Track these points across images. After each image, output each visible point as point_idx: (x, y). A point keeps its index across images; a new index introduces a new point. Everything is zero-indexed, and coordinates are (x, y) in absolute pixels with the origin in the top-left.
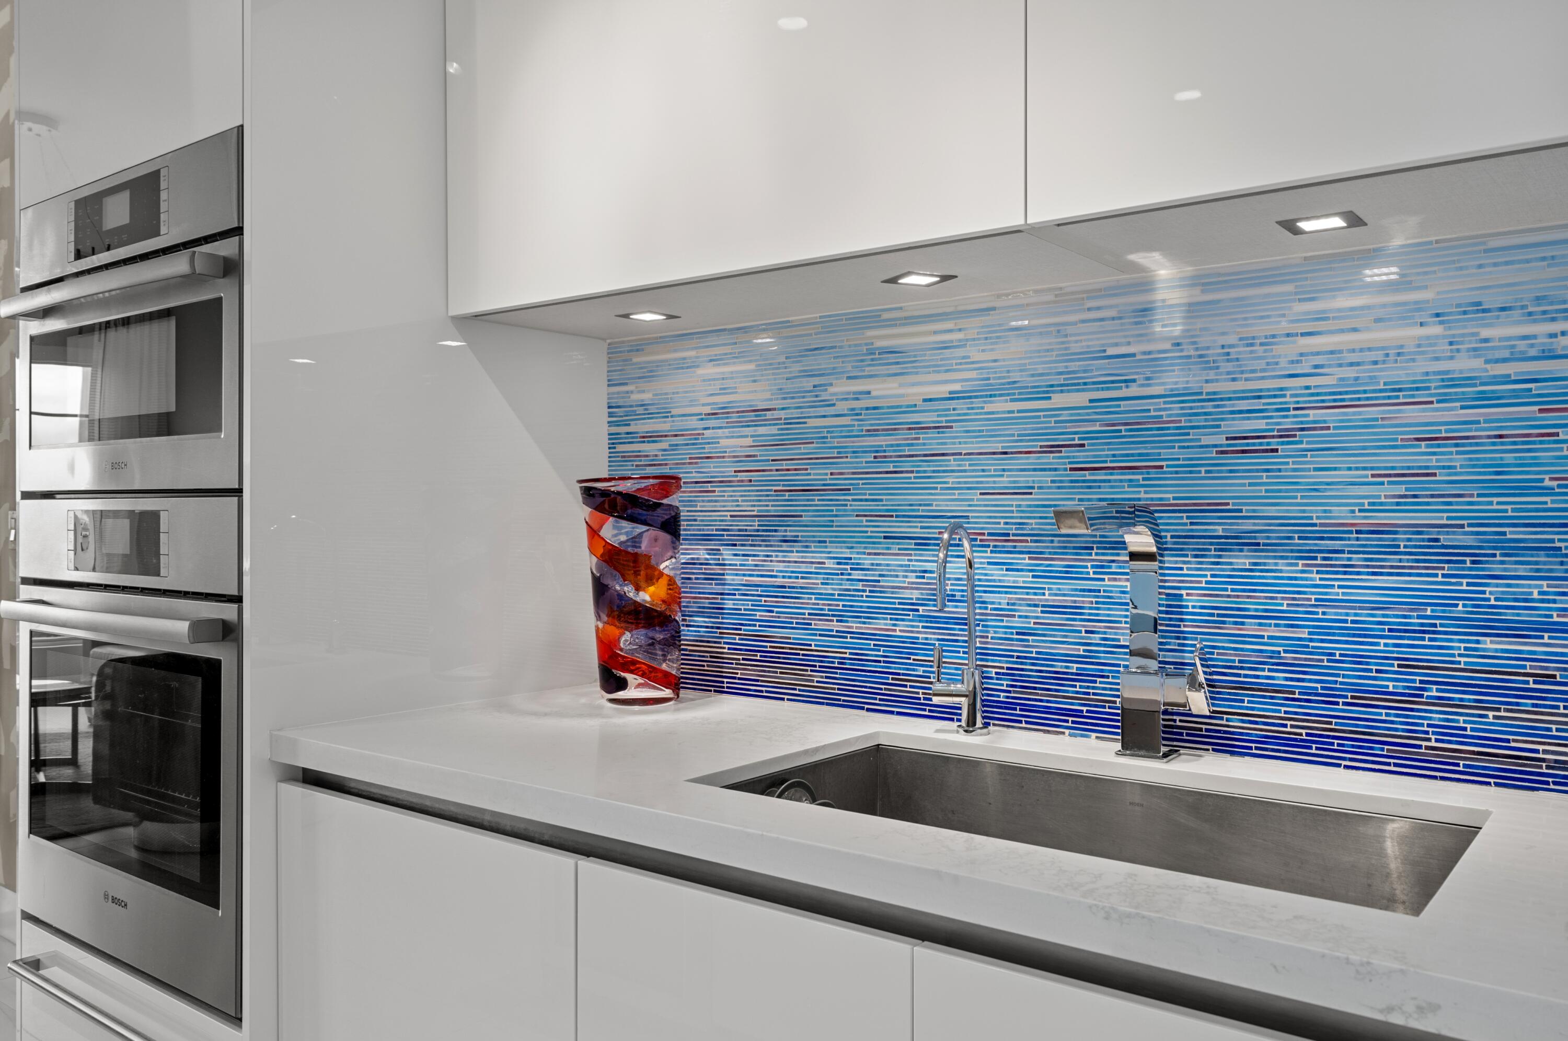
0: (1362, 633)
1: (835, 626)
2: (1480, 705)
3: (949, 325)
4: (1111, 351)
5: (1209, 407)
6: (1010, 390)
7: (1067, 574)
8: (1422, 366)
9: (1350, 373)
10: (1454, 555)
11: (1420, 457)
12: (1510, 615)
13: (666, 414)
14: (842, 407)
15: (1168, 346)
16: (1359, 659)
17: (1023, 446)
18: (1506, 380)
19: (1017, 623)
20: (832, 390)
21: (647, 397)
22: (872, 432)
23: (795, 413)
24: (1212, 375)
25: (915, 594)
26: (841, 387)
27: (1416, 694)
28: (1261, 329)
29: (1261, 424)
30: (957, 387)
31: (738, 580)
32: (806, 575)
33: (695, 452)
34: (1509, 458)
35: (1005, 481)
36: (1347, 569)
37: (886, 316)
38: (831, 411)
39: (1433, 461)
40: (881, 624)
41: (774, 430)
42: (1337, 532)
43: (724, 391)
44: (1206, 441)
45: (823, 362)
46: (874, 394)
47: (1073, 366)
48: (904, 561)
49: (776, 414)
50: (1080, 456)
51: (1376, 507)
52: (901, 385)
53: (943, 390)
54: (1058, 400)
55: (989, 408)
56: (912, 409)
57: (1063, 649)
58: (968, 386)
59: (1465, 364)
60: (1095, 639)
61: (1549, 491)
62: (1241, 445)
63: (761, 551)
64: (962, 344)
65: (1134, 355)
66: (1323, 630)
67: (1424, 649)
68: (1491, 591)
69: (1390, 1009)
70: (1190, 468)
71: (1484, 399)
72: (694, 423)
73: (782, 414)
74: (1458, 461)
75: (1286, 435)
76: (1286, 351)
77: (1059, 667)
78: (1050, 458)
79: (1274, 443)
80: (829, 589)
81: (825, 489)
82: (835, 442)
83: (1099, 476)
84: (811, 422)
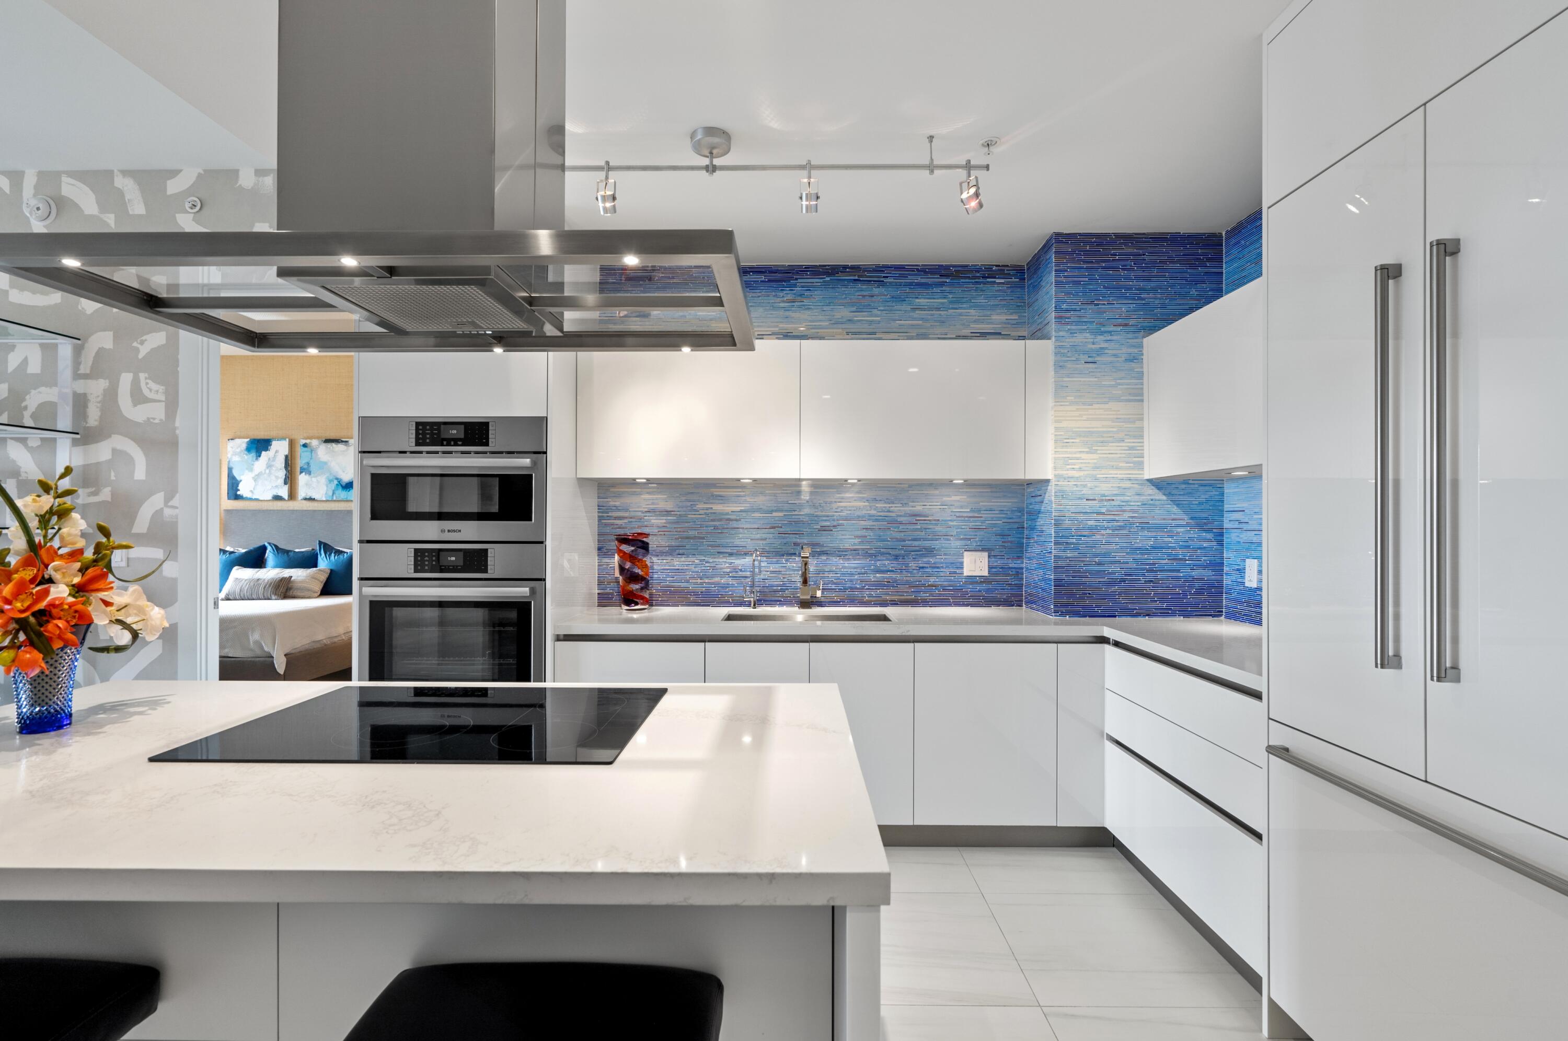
0: (852, 574)
1: (699, 581)
2: (876, 589)
3: (742, 490)
4: (790, 502)
5: (816, 519)
6: (759, 510)
7: (777, 563)
8: (864, 512)
9: (849, 512)
10: (871, 555)
11: (864, 533)
12: (882, 569)
13: (627, 510)
14: (701, 512)
15: (805, 502)
16: (851, 581)
17: (764, 526)
18: (881, 516)
19: (762, 577)
20: (697, 506)
21: (617, 504)
22: (712, 520)
23: (684, 513)
24: (816, 510)
25: (728, 570)
26: (701, 506)
27: (863, 588)
28: (829, 500)
29: (828, 524)
30: (743, 508)
31: (659, 568)
32: (687, 565)
33: (640, 524)
34: (882, 533)
35: (758, 536)
36: (849, 559)
37: (718, 485)
38: (698, 513)
39: (867, 534)
40: (717, 579)
41: (675, 518)
42: (846, 550)
43: (653, 504)
44: (815, 527)
45: (695, 497)
46: (714, 508)
47: (779, 505)
48: (725, 560)
49: (676, 513)
50: (781, 530)
51: (855, 544)
52: (723, 507)
53: (739, 509)
54: (775, 514)
55: (753, 515)
56: (727, 514)
57: (776, 583)
58: (747, 508)
59: (873, 512)
60: (786, 580)
61: (888, 541)
62: (824, 528)
63: (669, 558)
64: (744, 496)
65: (795, 503)
66: (843, 574)
67: (865, 577)
68: (878, 563)
69: (903, 633)
70: (811, 534)
71: (877, 520)
72: (640, 514)
73: (678, 513)
74: (872, 534)
75: (834, 526)
76: (834, 506)
77: (775, 588)
78: (772, 530)
79: (832, 528)
80: (697, 569)
81: (695, 538)
82: (699, 523)
83: (787, 535)
84: (689, 516)
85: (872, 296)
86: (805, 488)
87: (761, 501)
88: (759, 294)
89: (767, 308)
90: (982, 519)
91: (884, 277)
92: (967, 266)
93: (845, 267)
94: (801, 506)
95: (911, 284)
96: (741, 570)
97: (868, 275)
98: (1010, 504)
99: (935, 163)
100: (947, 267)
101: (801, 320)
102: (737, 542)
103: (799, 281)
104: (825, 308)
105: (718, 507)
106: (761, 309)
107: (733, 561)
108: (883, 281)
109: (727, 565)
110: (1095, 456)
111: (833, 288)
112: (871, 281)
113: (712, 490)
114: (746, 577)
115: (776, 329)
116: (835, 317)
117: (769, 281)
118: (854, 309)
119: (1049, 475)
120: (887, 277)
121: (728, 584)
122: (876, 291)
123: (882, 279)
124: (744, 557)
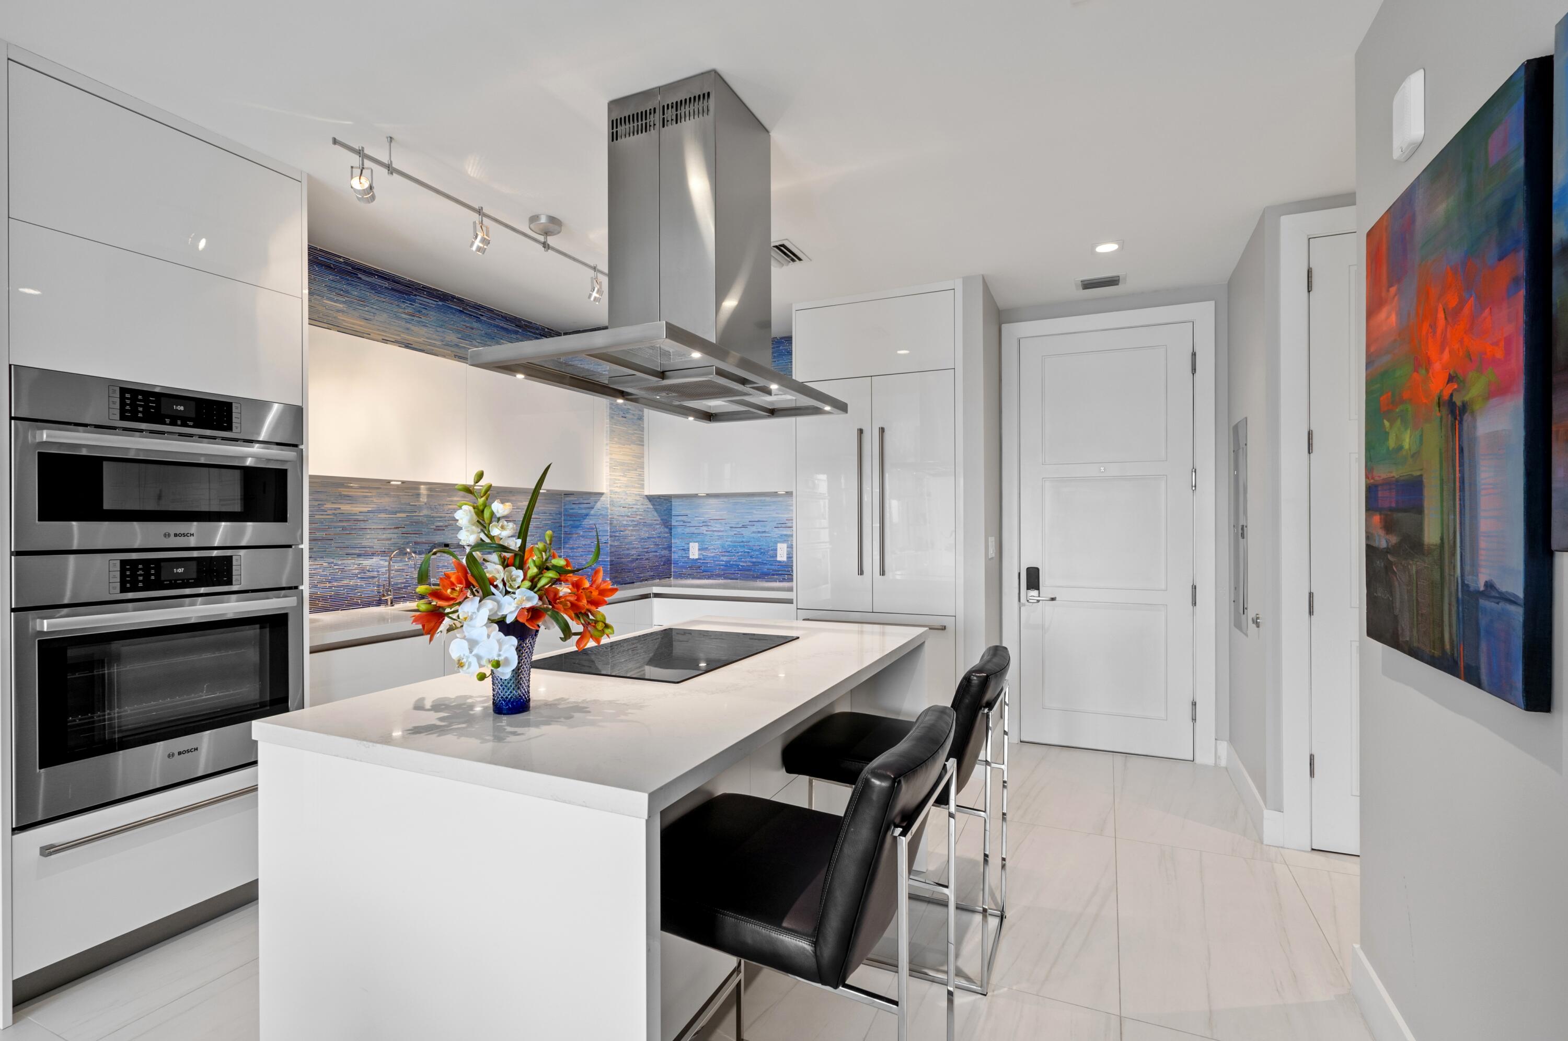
1: (328, 585)
3: (367, 491)
4: (411, 504)
5: (432, 519)
6: (384, 511)
7: (400, 561)
14: (329, 512)
15: (423, 504)
17: (389, 527)
19: (387, 576)
20: (325, 506)
22: (340, 521)
24: (433, 512)
25: (357, 571)
26: (329, 506)
28: (442, 502)
29: (441, 524)
30: (370, 509)
35: (384, 536)
37: (346, 485)
38: (325, 513)
40: (345, 582)
44: (432, 527)
45: (322, 497)
46: (342, 509)
47: (402, 506)
48: (353, 561)
50: (404, 530)
52: (352, 507)
53: (366, 510)
54: (399, 515)
55: (379, 516)
56: (355, 514)
57: (400, 581)
58: (373, 509)
60: (403, 576)
62: (439, 528)
64: (371, 497)
65: (416, 505)
70: (428, 534)
75: (446, 526)
76: (446, 508)
77: (399, 586)
78: (396, 530)
79: (444, 528)
80: (325, 573)
81: (322, 539)
82: (327, 524)
83: (408, 535)
84: (316, 517)
85: (472, 329)
86: (423, 490)
87: (386, 502)
88: (384, 300)
89: (391, 315)
90: (540, 520)
91: (480, 315)
92: (531, 323)
93: (453, 297)
94: (420, 508)
95: (497, 326)
96: (369, 571)
97: (469, 309)
98: (554, 508)
100: (520, 320)
101: (421, 333)
102: (365, 543)
103: (418, 297)
104: (439, 329)
105: (346, 508)
106: (385, 315)
107: (361, 562)
108: (479, 318)
109: (356, 566)
111: (444, 313)
112: (471, 315)
113: (340, 489)
114: (374, 577)
115: (398, 338)
116: (446, 339)
117: (392, 289)
118: (460, 336)
119: (604, 490)
120: (482, 315)
121: (357, 585)
122: (475, 325)
123: (479, 316)
124: (372, 557)
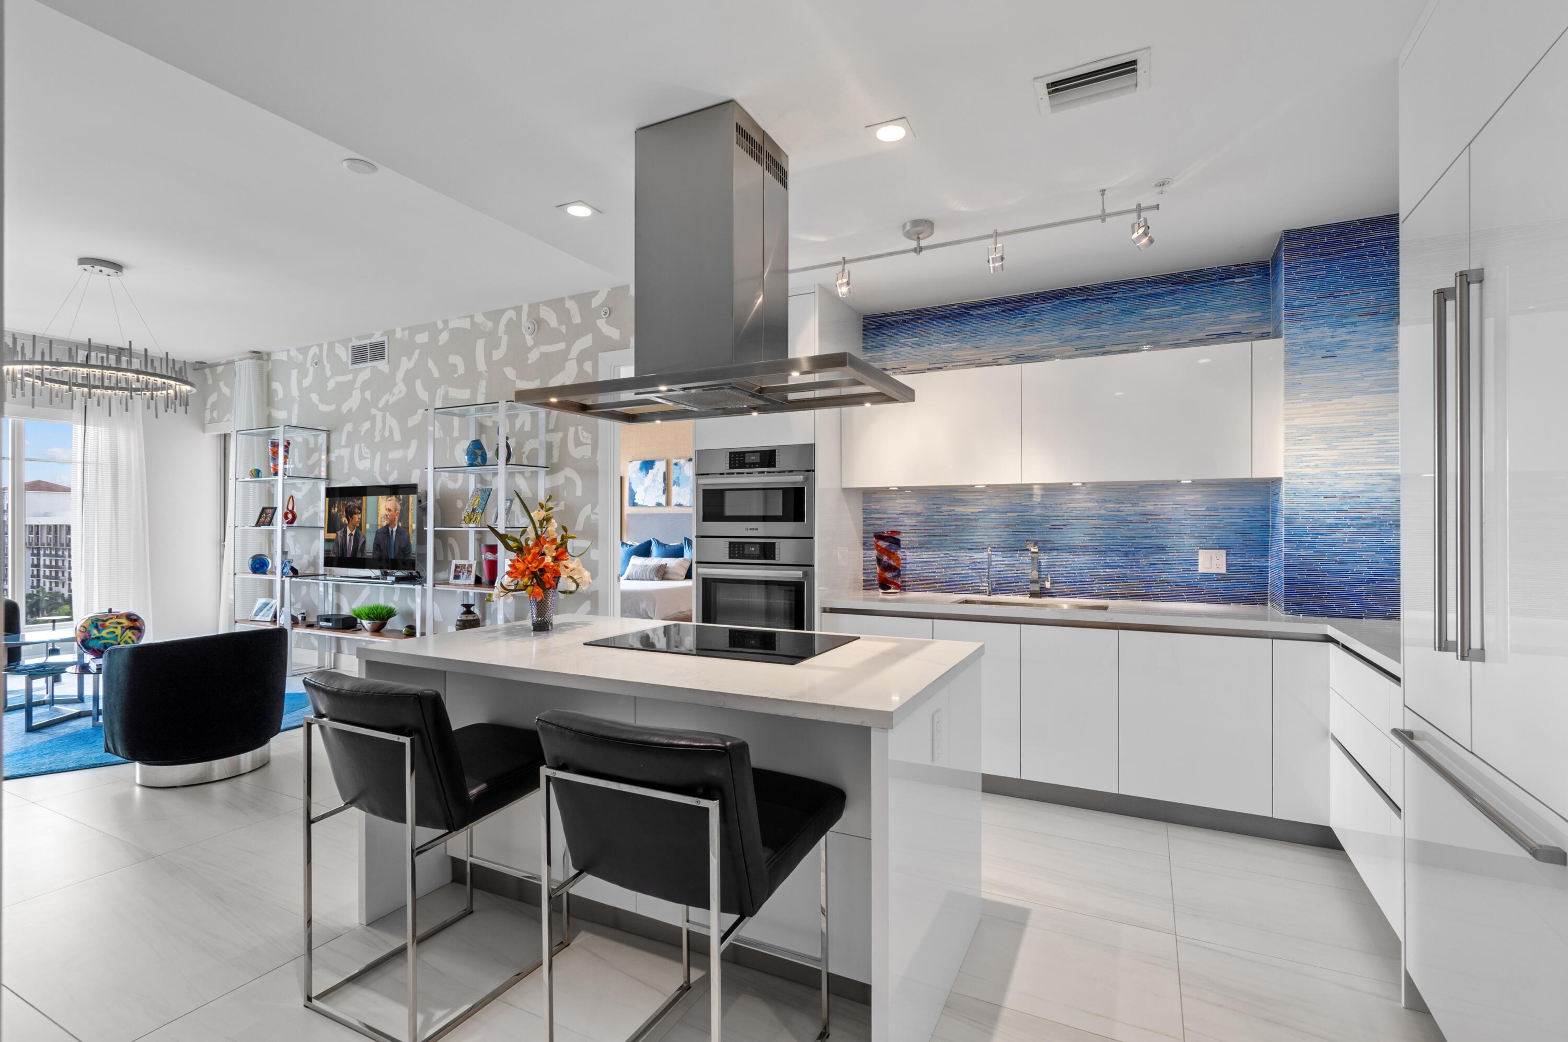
0: (1082, 569)
2: (1106, 583)
3: (978, 494)
4: (1023, 504)
5: (1047, 518)
6: (996, 511)
7: (1011, 557)
8: (1094, 512)
9: (1078, 512)
10: (1100, 552)
11: (1093, 531)
12: (1112, 564)
13: (885, 512)
14: (946, 513)
15: (1037, 503)
16: (1081, 575)
17: (999, 525)
18: (1110, 515)
19: (998, 569)
20: (942, 509)
21: (878, 507)
22: (955, 520)
23: (931, 514)
24: (1048, 511)
25: (968, 563)
26: (945, 508)
27: (1093, 582)
28: (1059, 501)
29: (1059, 523)
30: (981, 510)
31: (911, 559)
32: (934, 558)
33: (896, 524)
34: (1111, 532)
35: (994, 534)
36: (1078, 555)
37: (958, 491)
38: (942, 514)
39: (1096, 532)
40: (959, 570)
41: (923, 519)
42: (1076, 547)
43: (906, 507)
44: (1046, 526)
45: (940, 501)
46: (956, 510)
47: (1014, 506)
48: (965, 554)
49: (924, 514)
50: (1014, 528)
51: (1084, 541)
52: (964, 509)
53: (977, 510)
54: (1009, 515)
55: (990, 516)
56: (967, 515)
57: (1010, 575)
58: (984, 510)
59: (1102, 512)
60: (1019, 572)
61: (1119, 539)
62: (1054, 527)
63: (919, 552)
64: (982, 499)
65: (1028, 505)
66: (1073, 569)
67: (1094, 572)
68: (1108, 559)
69: (1107, 620)
70: (1042, 532)
71: (1106, 519)
72: (895, 515)
73: (926, 514)
74: (1101, 532)
75: (1065, 525)
76: (1065, 507)
77: (1009, 579)
78: (1007, 529)
79: (1062, 527)
80: (942, 562)
81: (940, 535)
82: (943, 523)
83: (1020, 533)
84: (936, 517)
85: (1101, 313)
86: (1037, 491)
87: (997, 503)
88: (994, 324)
89: (1002, 335)
90: (1219, 517)
91: (1113, 293)
92: (1201, 270)
93: (1074, 289)
94: (1033, 508)
95: (1141, 296)
96: (979, 563)
97: (1096, 293)
99: (1107, 212)
100: (1179, 275)
101: (1032, 342)
102: (976, 539)
103: (1030, 307)
104: (1055, 329)
105: (959, 509)
106: (996, 337)
107: (972, 555)
108: (1112, 297)
109: (968, 558)
110: (1336, 452)
111: (1062, 310)
112: (1099, 299)
113: (955, 494)
114: (984, 569)
115: (1009, 353)
116: (1065, 336)
117: (1003, 311)
118: (1083, 326)
119: (1279, 473)
120: (1116, 293)
121: (968, 574)
122: (1104, 307)
123: (1110, 296)
124: (982, 551)
